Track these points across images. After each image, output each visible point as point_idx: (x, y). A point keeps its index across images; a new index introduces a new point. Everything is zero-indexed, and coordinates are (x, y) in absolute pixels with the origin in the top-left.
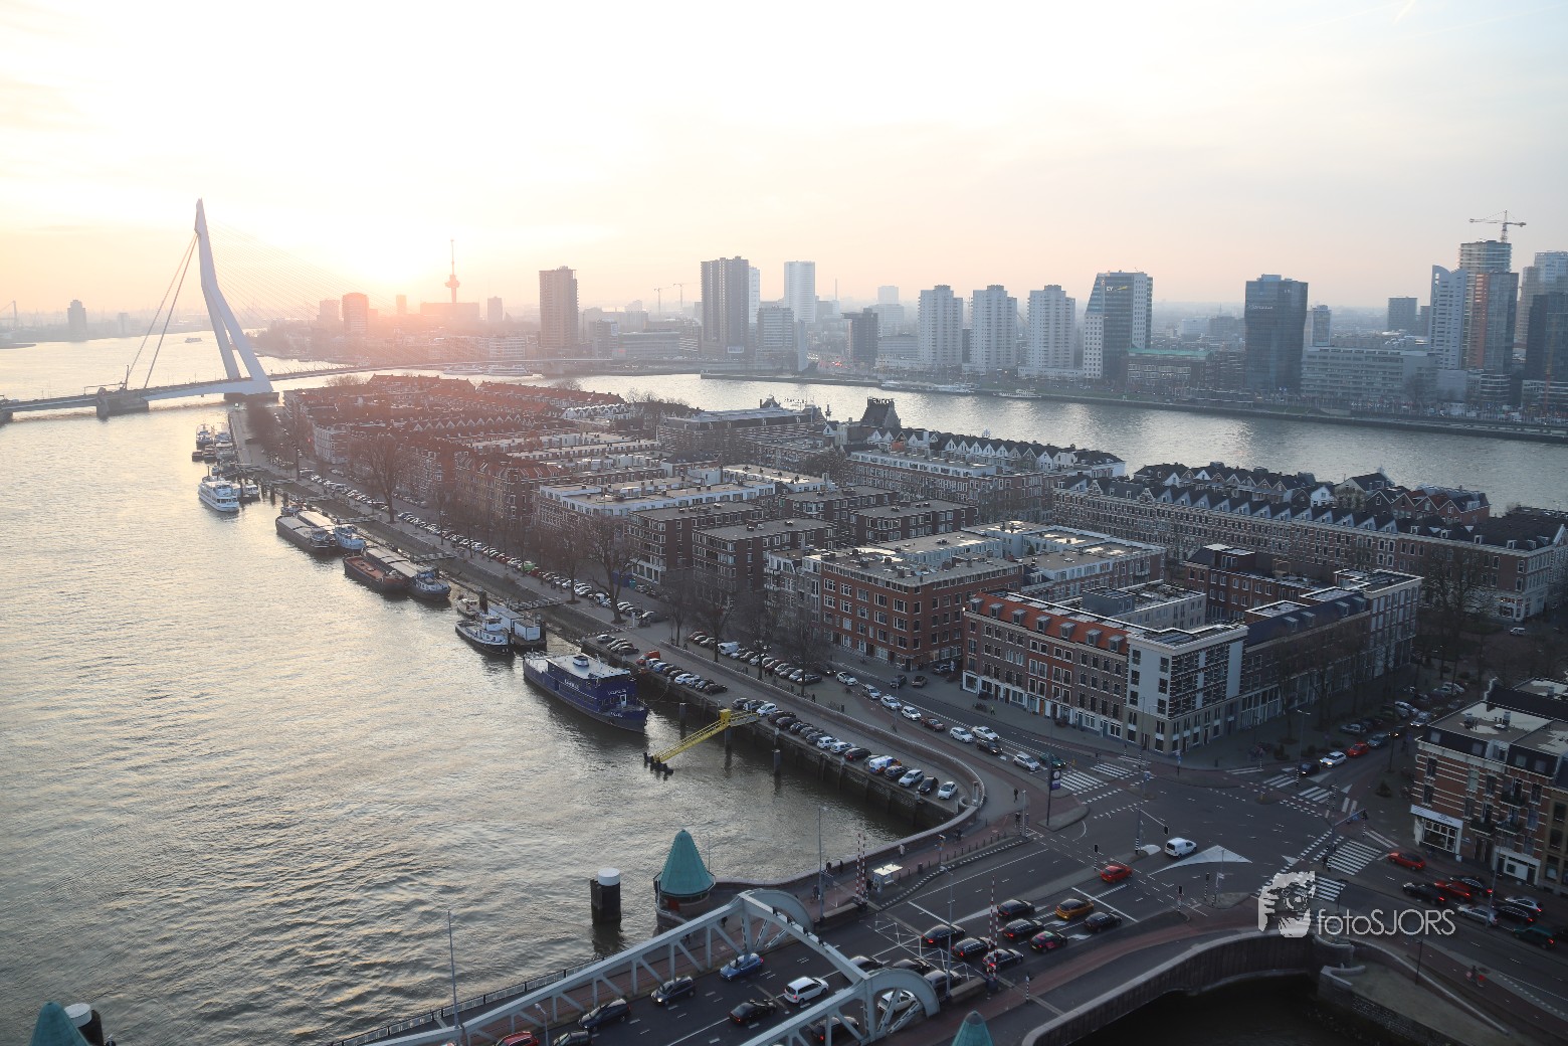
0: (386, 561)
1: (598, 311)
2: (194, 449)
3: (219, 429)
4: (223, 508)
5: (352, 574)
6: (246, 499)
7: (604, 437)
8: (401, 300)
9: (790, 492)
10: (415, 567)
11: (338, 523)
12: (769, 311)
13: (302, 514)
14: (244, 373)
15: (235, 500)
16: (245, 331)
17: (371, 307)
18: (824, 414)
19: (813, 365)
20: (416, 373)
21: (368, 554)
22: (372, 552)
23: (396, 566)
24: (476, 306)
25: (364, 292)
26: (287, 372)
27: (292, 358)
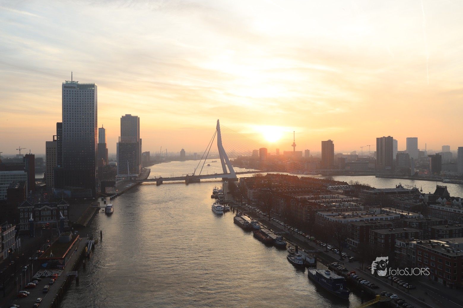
0: (267, 233)
1: (341, 154)
2: (212, 194)
3: (220, 189)
4: (218, 213)
5: (256, 237)
6: (226, 211)
7: (341, 196)
8: (278, 150)
9: (406, 218)
10: (276, 236)
11: (253, 220)
12: (401, 154)
13: (242, 216)
14: (228, 172)
15: (222, 211)
16: (230, 159)
17: (268, 152)
18: (420, 191)
19: (417, 173)
20: (281, 173)
21: (261, 230)
22: (262, 230)
23: (270, 235)
24: (301, 152)
25: (266, 148)
26: (241, 172)
27: (243, 168)
